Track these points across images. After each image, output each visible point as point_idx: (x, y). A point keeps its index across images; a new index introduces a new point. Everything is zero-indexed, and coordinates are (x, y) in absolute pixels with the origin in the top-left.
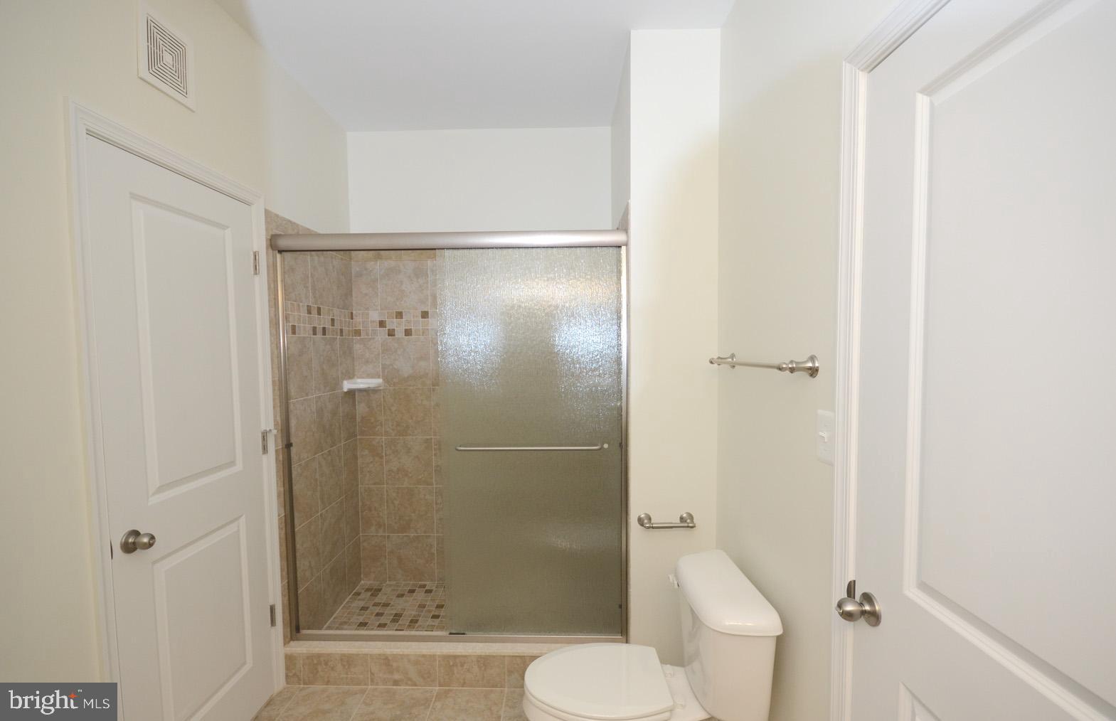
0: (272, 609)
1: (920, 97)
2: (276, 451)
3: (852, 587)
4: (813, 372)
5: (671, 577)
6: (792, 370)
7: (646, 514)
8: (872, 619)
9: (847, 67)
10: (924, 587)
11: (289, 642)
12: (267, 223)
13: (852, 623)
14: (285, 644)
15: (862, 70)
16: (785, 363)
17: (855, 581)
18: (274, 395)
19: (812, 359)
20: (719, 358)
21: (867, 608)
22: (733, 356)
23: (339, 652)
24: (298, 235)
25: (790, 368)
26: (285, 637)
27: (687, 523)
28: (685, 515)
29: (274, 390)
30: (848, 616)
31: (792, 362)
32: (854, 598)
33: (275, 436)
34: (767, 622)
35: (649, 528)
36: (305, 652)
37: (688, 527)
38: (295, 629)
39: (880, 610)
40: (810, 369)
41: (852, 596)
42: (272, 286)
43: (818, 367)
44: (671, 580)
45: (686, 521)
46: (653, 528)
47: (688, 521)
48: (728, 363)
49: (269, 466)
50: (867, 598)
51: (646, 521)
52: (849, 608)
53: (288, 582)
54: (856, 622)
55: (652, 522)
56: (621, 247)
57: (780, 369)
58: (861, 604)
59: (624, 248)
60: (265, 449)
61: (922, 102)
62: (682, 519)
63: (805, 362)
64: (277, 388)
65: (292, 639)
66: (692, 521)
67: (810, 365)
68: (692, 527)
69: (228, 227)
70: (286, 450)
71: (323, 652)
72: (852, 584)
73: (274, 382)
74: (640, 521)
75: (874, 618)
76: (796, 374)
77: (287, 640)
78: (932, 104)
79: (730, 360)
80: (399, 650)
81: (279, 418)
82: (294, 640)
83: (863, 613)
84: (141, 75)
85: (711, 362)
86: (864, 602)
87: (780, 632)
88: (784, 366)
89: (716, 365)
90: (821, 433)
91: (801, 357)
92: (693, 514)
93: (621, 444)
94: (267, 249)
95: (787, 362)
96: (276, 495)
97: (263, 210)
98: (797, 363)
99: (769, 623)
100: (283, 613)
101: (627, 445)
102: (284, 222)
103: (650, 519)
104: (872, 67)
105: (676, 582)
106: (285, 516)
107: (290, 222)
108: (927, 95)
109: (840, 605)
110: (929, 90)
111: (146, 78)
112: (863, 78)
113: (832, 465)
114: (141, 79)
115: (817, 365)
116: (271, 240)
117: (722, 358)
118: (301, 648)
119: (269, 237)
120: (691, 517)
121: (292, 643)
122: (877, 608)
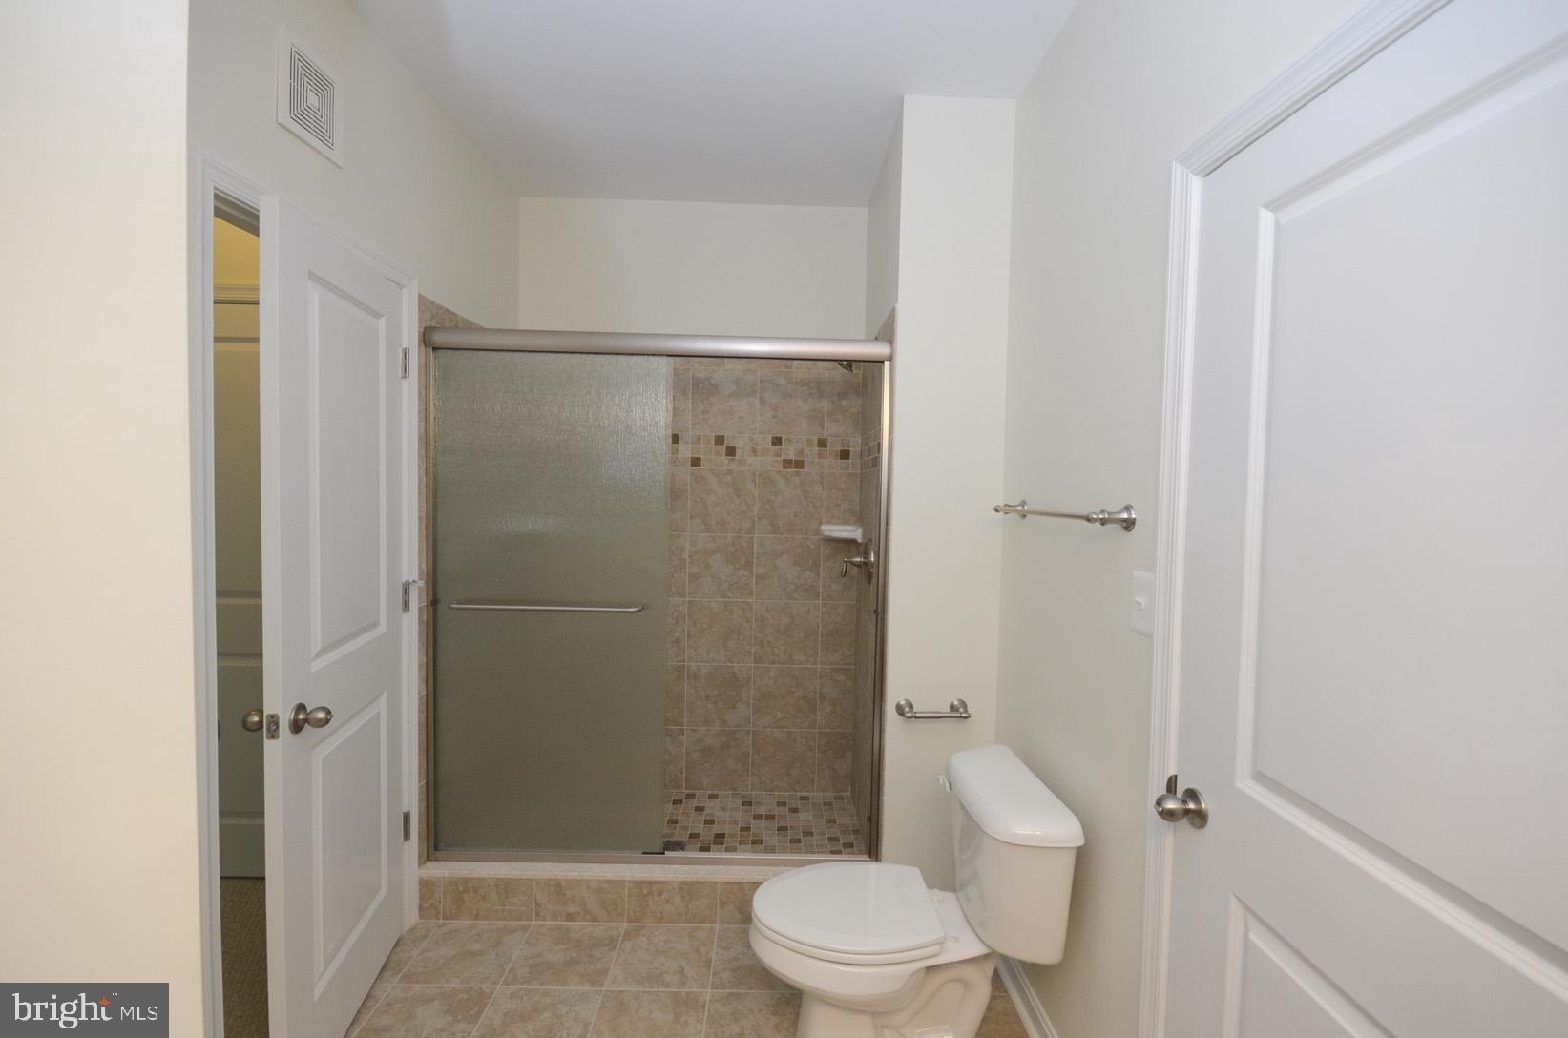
0: (407, 817)
1: (1263, 212)
2: (420, 609)
3: (1173, 784)
4: (1129, 525)
5: (941, 778)
6: (1103, 522)
7: (906, 700)
8: (1197, 820)
9: (1177, 170)
10: (1261, 777)
11: (424, 863)
12: (421, 311)
13: (1172, 824)
14: (420, 865)
15: (1195, 174)
16: (1095, 514)
17: (1176, 776)
18: (420, 536)
19: (1128, 508)
20: (1006, 505)
21: (1192, 806)
22: (1023, 503)
23: (494, 876)
24: (456, 328)
25: (1101, 519)
26: (420, 857)
27: (958, 712)
28: (956, 703)
29: (420, 529)
30: (1169, 815)
31: (1103, 512)
32: (1175, 793)
33: (420, 588)
34: (1063, 829)
35: (911, 717)
36: (446, 875)
37: (961, 717)
38: (436, 844)
39: (1207, 810)
40: (1125, 520)
41: (1173, 790)
42: (423, 393)
43: (1134, 519)
44: (941, 782)
45: (958, 710)
46: (916, 717)
47: (961, 710)
48: (1017, 511)
49: (411, 627)
50: (1192, 794)
51: (907, 709)
52: (1171, 805)
53: (427, 783)
54: (1178, 823)
55: (914, 710)
56: (883, 362)
57: (1088, 519)
58: (1185, 802)
59: (887, 364)
60: (406, 606)
61: (1266, 219)
62: (952, 707)
63: (1119, 513)
64: (423, 526)
65: (428, 859)
66: (966, 711)
67: (1125, 516)
68: (966, 718)
69: (382, 316)
70: (431, 608)
71: (471, 876)
72: (1173, 779)
73: (420, 518)
74: (900, 710)
75: (1199, 818)
76: (1109, 526)
77: (422, 859)
78: (1277, 223)
79: (1020, 508)
80: (576, 874)
81: (424, 566)
82: (431, 860)
83: (1187, 812)
84: (280, 121)
85: (997, 510)
86: (1188, 800)
87: (1081, 843)
88: (1094, 517)
89: (1001, 514)
90: (1137, 599)
91: (1114, 506)
92: (967, 702)
93: (876, 611)
94: (419, 344)
95: (1098, 512)
96: (417, 667)
97: (417, 296)
98: (1109, 513)
99: (1066, 830)
100: (420, 823)
101: (884, 612)
102: (441, 312)
103: (911, 706)
104: (1208, 172)
105: (947, 785)
106: (427, 695)
107: (448, 311)
108: (1272, 211)
109: (1159, 803)
110: (1273, 206)
111: (287, 125)
112: (1196, 184)
113: (1150, 637)
114: (281, 125)
115: (1134, 516)
116: (424, 334)
117: (1010, 506)
118: (443, 870)
119: (422, 330)
120: (964, 704)
121: (429, 864)
122: (1203, 806)
